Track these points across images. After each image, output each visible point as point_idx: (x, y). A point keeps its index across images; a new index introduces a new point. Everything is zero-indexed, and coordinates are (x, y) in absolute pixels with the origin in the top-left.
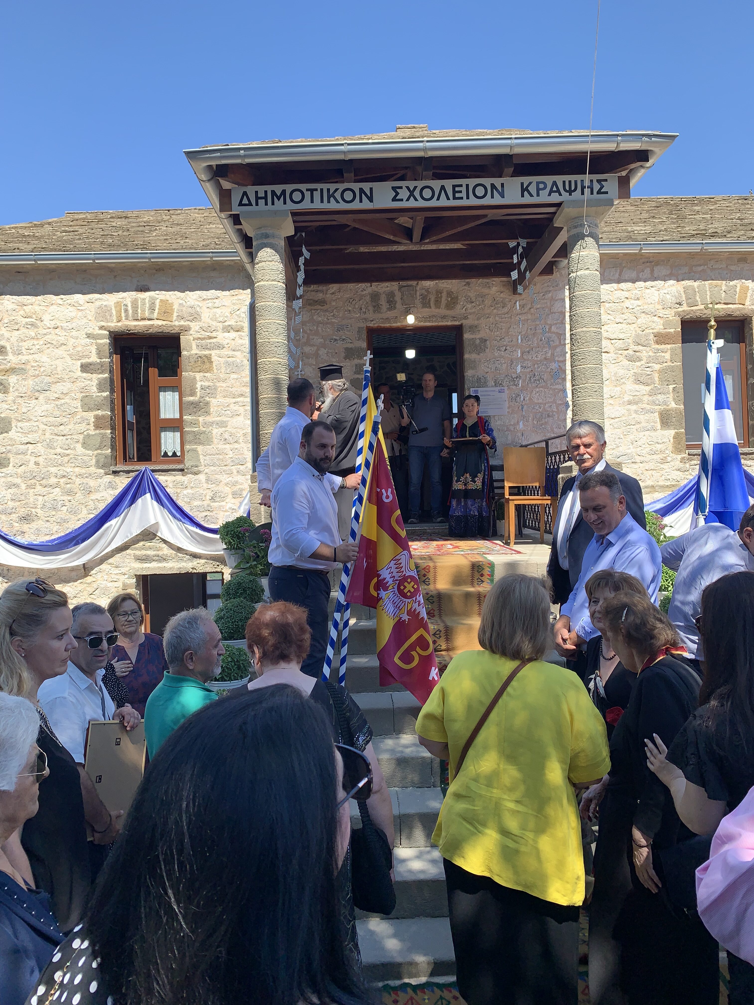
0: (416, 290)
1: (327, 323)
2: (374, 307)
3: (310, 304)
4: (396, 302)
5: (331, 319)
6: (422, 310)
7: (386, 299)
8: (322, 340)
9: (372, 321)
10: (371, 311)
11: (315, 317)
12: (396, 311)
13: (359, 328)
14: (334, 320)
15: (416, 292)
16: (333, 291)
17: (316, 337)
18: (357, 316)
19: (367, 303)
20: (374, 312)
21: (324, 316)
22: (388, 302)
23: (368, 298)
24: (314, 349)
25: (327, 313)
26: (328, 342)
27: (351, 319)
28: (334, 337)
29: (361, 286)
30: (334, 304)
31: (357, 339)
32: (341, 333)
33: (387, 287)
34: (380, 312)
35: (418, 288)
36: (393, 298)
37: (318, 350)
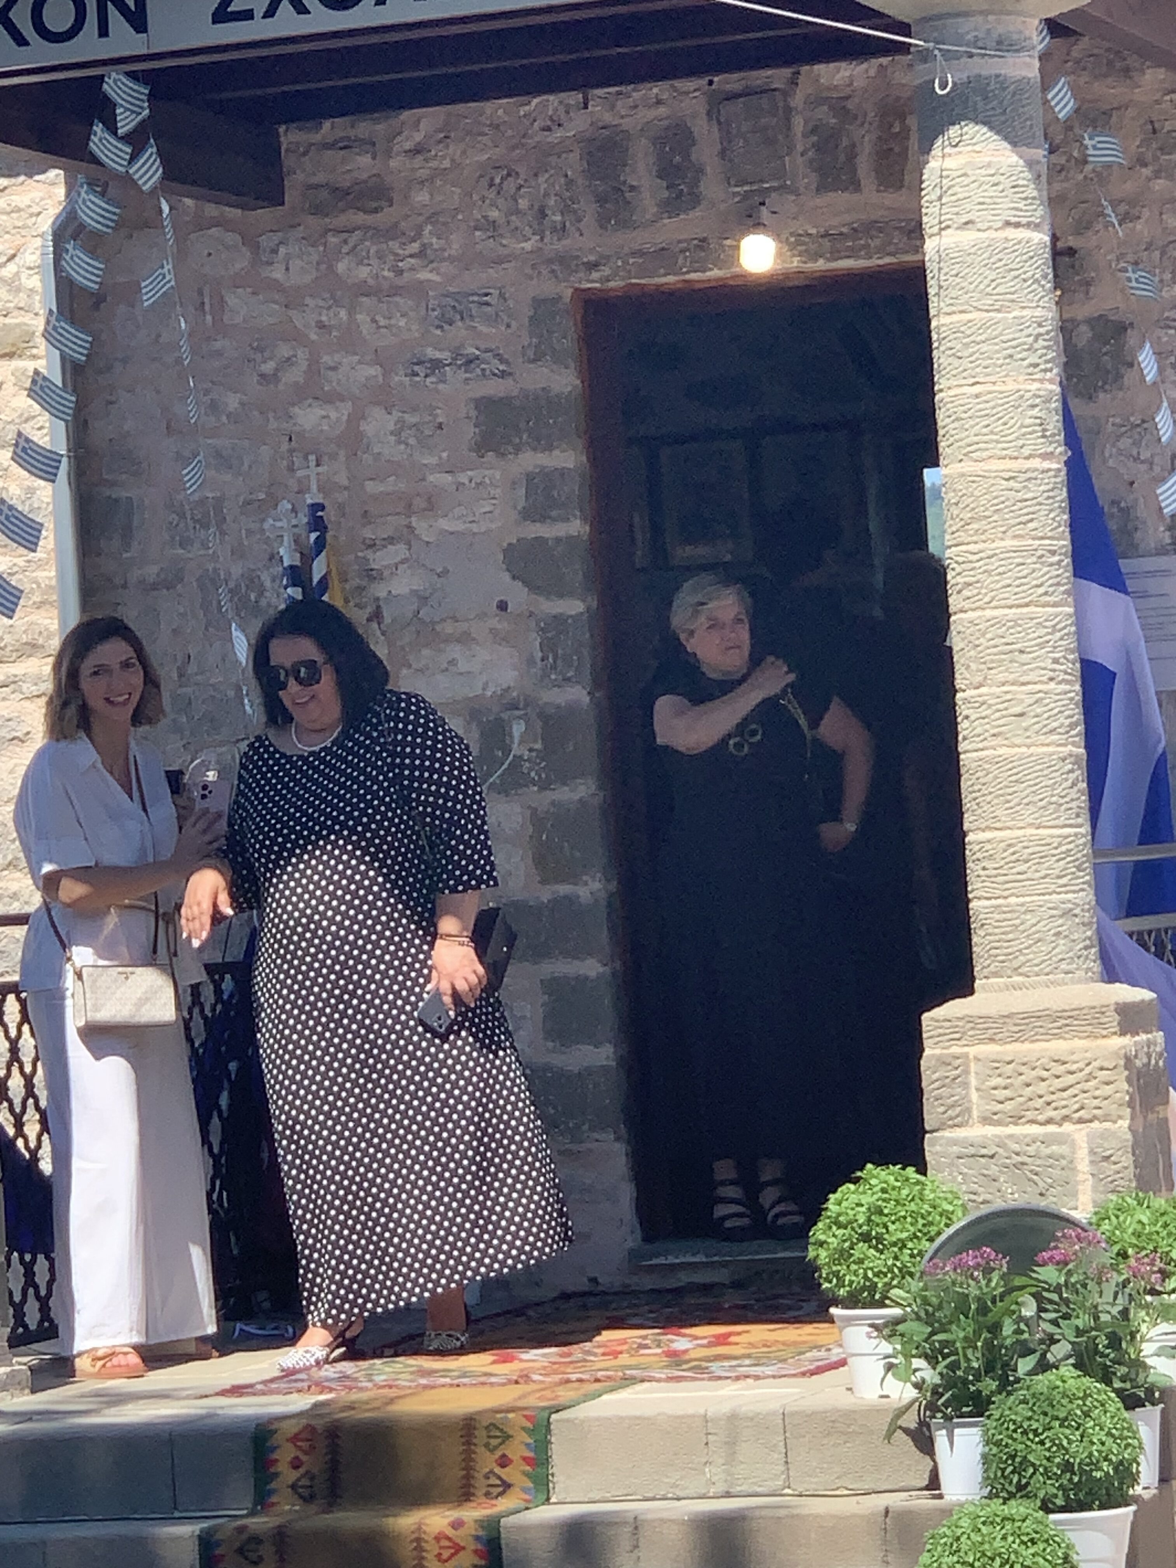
0: (788, 110)
1: (396, 291)
2: (601, 200)
3: (317, 210)
4: (701, 171)
5: (412, 269)
6: (819, 201)
7: (652, 160)
8: (374, 371)
9: (593, 266)
10: (589, 220)
11: (341, 267)
12: (697, 213)
13: (538, 303)
14: (424, 275)
15: (788, 120)
16: (418, 137)
17: (348, 360)
18: (528, 246)
19: (570, 183)
20: (603, 222)
21: (380, 257)
22: (660, 177)
23: (574, 162)
24: (340, 413)
25: (394, 245)
26: (399, 378)
27: (499, 261)
28: (431, 353)
29: (544, 105)
30: (422, 197)
31: (531, 353)
32: (458, 331)
33: (659, 102)
34: (625, 224)
35: (798, 99)
36: (687, 156)
37: (357, 417)
